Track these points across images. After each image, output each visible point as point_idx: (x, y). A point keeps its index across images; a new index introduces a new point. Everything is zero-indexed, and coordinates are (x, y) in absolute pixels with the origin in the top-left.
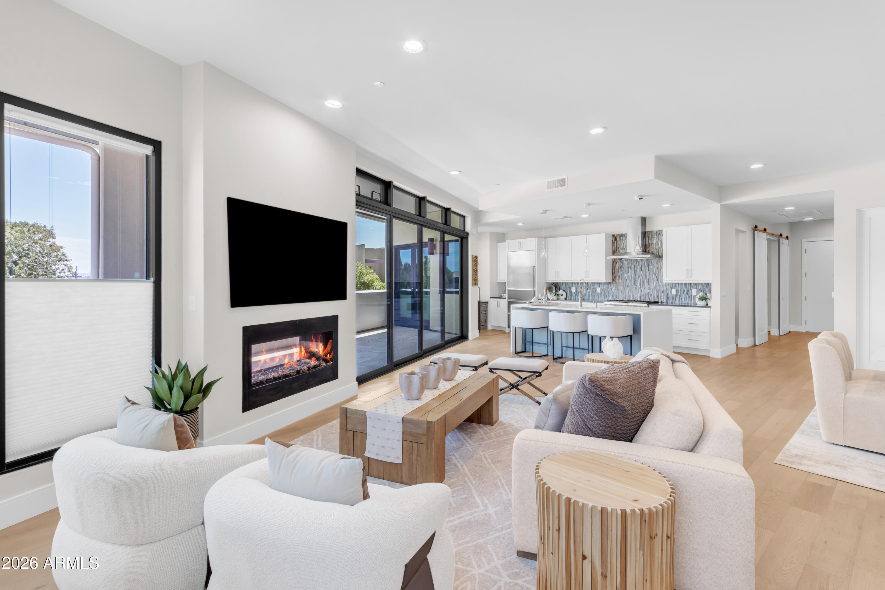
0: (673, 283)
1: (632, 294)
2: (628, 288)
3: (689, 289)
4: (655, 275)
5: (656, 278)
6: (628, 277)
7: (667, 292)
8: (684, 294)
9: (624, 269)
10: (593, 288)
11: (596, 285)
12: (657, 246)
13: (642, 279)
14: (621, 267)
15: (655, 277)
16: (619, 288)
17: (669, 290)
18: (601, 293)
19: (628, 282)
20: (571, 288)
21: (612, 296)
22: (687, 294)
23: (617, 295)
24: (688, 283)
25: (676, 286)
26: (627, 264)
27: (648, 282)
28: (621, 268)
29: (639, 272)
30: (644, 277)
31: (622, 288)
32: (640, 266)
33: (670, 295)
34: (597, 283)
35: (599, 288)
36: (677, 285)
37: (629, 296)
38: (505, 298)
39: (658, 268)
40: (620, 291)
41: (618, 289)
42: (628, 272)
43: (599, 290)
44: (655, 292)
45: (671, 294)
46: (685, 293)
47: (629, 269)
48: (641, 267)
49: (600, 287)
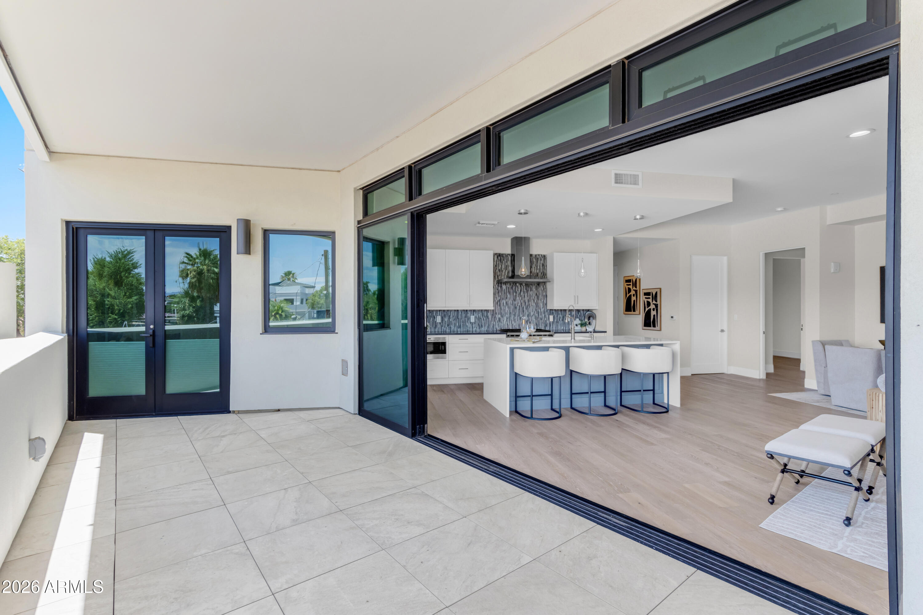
0: (550, 310)
1: (510, 322)
2: (507, 316)
3: (564, 315)
4: (534, 301)
5: (534, 305)
6: (506, 303)
7: (545, 319)
8: (560, 320)
9: (502, 294)
10: (466, 317)
11: (469, 312)
12: (536, 271)
13: (522, 306)
14: (499, 291)
15: (534, 303)
16: (496, 316)
17: (547, 316)
18: (475, 323)
19: (507, 309)
20: (434, 317)
21: (489, 325)
22: (563, 320)
23: (495, 324)
24: (563, 310)
25: (553, 313)
26: (505, 288)
27: (527, 308)
28: (499, 293)
29: (518, 298)
30: (523, 304)
31: (500, 316)
32: (519, 292)
33: (548, 322)
34: (471, 311)
35: (474, 316)
36: (554, 312)
37: (507, 324)
39: (536, 294)
40: (498, 320)
41: (495, 317)
42: (507, 298)
43: (473, 319)
44: (534, 320)
45: (549, 320)
46: (561, 319)
47: (508, 294)
48: (520, 293)
49: (473, 315)
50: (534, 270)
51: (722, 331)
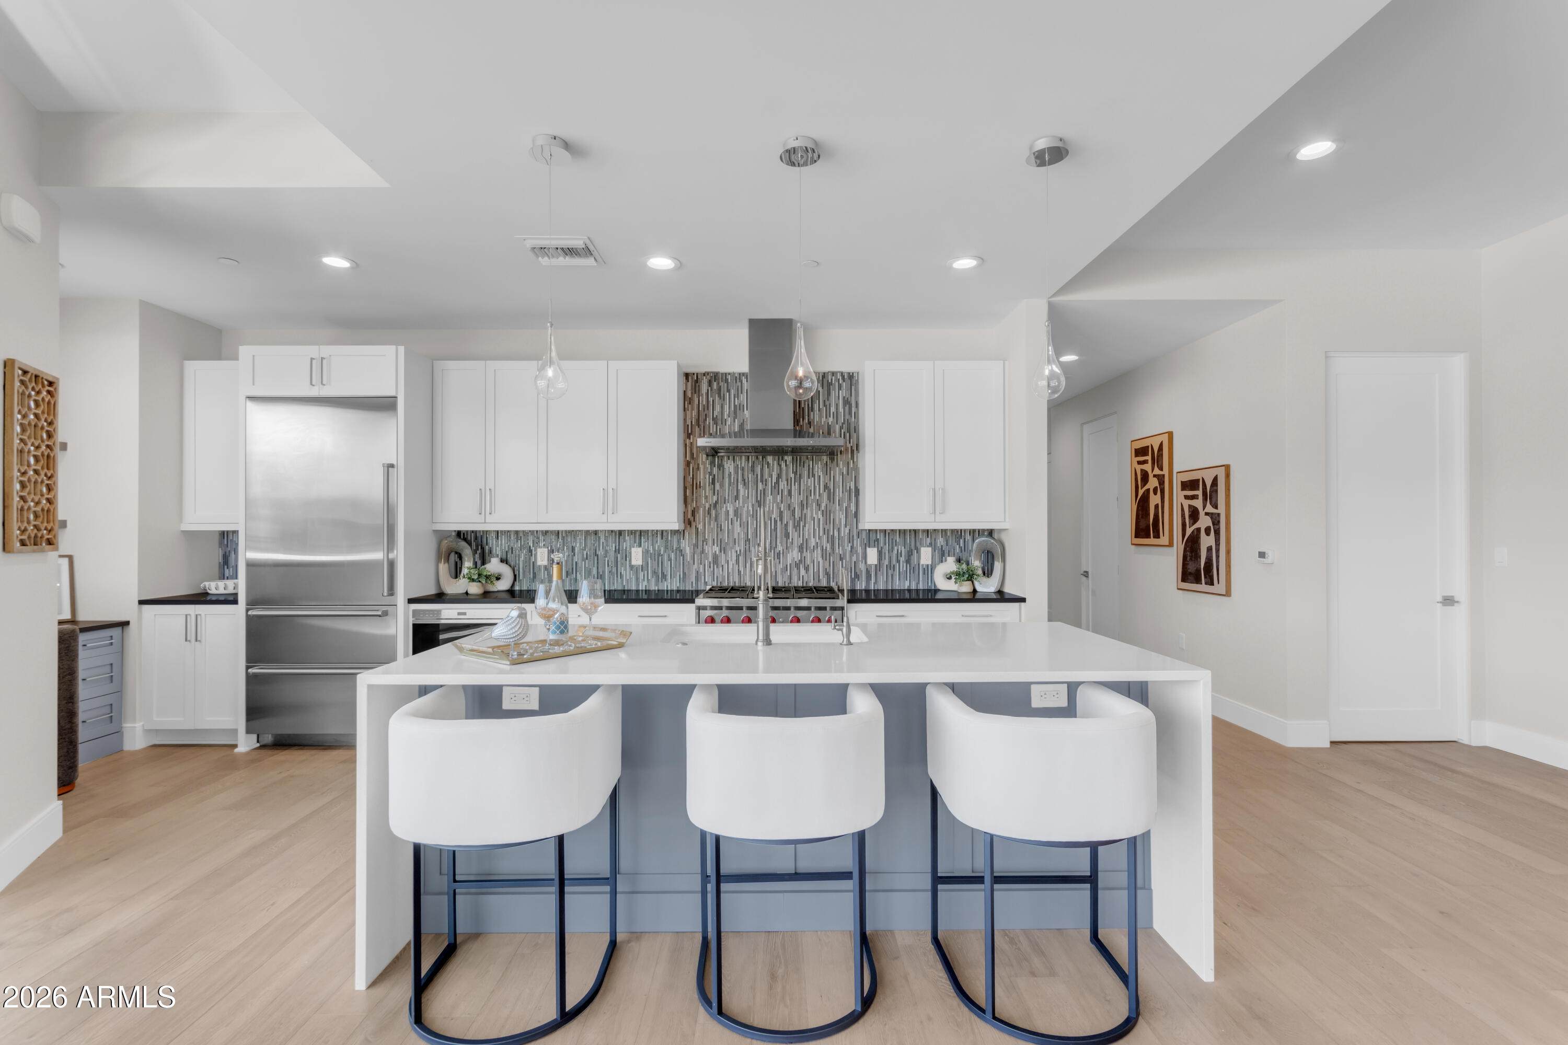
0: (869, 530)
1: (748, 565)
2: (738, 549)
3: (913, 547)
4: (819, 505)
5: (820, 516)
6: (736, 512)
7: (854, 559)
8: (898, 561)
9: (722, 485)
10: (617, 551)
11: (627, 538)
12: (824, 419)
13: (781, 520)
14: (713, 480)
15: (820, 513)
16: (706, 548)
17: (860, 550)
18: (643, 568)
19: (737, 529)
20: (531, 551)
21: (684, 574)
22: (908, 561)
23: (701, 570)
24: (910, 530)
25: (877, 540)
26: (732, 470)
27: (796, 526)
28: (713, 483)
29: (770, 498)
30: (786, 515)
31: (716, 549)
32: (774, 480)
33: (862, 566)
34: (632, 532)
35: (640, 550)
36: (880, 537)
37: (739, 572)
38: (235, 602)
39: (826, 487)
40: (710, 559)
41: (703, 552)
42: (737, 498)
43: (637, 556)
44: (820, 559)
45: (866, 563)
46: (902, 559)
47: (740, 487)
48: (777, 482)
49: (640, 546)
50: (821, 417)
51: (1448, 601)
